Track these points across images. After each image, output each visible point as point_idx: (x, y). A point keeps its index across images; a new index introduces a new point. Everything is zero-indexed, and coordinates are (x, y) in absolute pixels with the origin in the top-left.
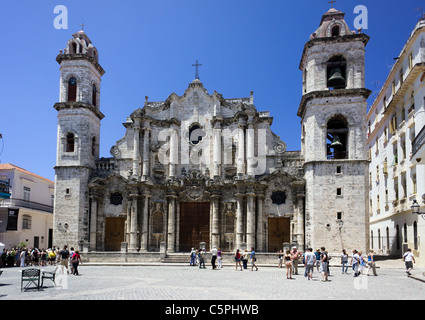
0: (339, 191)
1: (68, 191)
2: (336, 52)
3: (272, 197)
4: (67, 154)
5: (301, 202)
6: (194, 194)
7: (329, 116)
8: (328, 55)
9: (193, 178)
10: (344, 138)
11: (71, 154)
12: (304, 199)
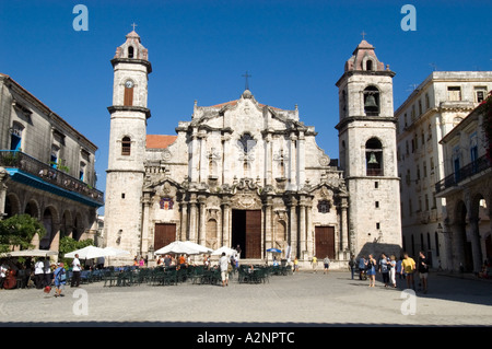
0: (377, 204)
1: (123, 196)
2: (370, 82)
3: (319, 206)
4: (123, 157)
5: (345, 213)
6: (246, 201)
7: (367, 138)
8: (365, 85)
9: (245, 186)
10: (379, 156)
11: (127, 157)
12: (348, 210)
